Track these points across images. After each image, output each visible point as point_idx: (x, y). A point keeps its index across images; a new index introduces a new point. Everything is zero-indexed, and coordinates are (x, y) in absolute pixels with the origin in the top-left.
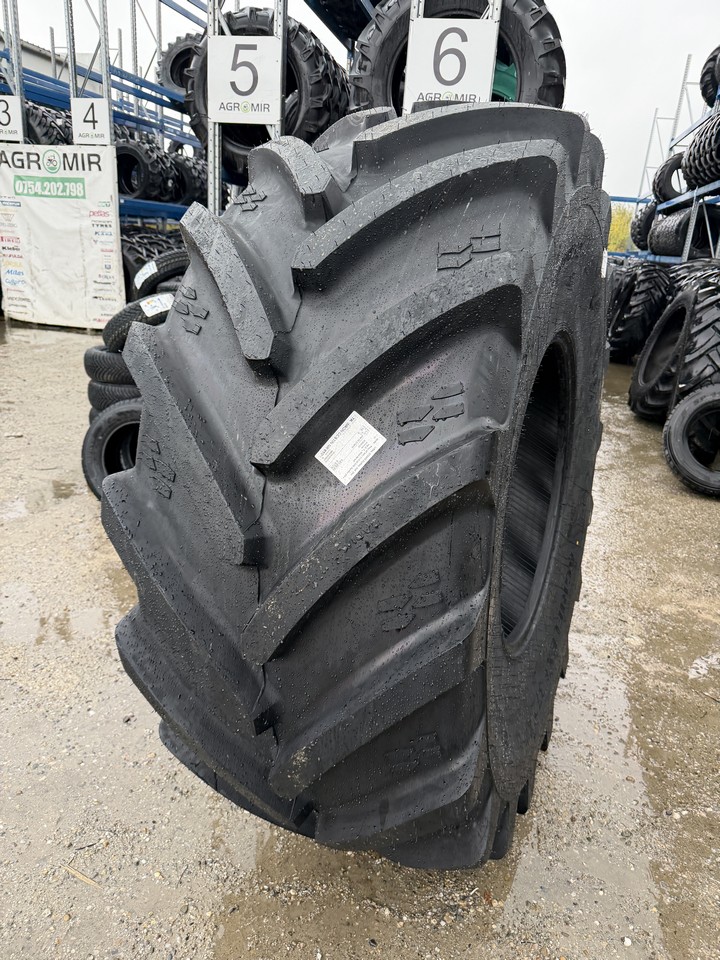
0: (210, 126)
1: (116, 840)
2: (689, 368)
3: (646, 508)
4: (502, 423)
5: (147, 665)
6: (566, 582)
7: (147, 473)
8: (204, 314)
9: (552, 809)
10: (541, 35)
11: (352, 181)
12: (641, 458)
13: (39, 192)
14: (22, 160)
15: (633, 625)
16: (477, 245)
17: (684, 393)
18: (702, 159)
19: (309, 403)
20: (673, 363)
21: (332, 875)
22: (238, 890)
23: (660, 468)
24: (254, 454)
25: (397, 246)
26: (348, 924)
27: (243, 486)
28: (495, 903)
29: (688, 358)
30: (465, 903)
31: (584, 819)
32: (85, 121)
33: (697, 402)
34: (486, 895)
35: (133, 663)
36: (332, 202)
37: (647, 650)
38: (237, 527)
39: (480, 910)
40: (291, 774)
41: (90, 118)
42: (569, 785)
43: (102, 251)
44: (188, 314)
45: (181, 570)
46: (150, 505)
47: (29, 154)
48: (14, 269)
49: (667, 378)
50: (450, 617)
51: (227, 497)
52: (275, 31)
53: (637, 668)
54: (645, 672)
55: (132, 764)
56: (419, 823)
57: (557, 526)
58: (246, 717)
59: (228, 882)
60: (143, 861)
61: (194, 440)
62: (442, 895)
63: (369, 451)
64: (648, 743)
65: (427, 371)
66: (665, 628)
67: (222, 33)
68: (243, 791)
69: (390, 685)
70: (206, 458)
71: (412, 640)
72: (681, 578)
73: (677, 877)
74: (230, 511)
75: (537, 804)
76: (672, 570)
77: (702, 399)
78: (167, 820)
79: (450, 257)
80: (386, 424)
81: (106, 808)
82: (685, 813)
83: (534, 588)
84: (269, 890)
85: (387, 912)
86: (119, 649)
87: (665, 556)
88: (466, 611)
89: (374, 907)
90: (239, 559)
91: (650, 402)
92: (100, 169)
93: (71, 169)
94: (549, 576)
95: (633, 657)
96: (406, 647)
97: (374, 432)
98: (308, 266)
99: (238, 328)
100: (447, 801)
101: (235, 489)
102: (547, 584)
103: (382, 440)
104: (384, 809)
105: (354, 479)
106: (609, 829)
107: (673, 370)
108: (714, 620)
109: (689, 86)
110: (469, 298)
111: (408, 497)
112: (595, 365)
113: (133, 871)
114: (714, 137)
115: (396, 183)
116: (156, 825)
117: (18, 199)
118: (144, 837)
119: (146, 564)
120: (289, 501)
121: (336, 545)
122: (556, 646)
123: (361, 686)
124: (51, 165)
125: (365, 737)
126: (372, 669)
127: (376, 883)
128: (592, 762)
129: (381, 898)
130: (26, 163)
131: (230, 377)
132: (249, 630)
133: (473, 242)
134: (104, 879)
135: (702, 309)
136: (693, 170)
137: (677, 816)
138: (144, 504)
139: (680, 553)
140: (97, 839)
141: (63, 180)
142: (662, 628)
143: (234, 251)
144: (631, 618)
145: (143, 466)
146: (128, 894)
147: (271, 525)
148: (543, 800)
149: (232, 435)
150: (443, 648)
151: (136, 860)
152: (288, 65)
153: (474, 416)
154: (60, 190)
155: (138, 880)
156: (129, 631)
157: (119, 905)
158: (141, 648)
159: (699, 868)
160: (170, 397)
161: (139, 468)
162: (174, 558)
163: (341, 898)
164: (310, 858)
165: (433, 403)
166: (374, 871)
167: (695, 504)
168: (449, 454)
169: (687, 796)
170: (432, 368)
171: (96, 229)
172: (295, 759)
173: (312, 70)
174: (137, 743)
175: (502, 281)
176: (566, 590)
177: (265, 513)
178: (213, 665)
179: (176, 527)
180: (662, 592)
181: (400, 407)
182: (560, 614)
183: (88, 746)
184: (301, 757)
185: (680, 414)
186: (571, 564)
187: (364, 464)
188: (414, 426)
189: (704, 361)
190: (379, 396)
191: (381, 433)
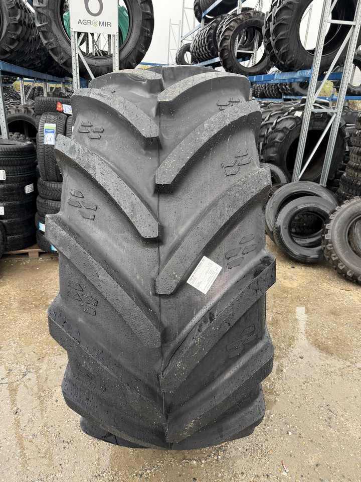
8: (95, 207)
11: (160, 123)
16: (239, 161)
18: (201, 49)
19: (187, 258)
24: (159, 290)
25: (202, 164)
36: (161, 140)
38: (156, 329)
40: (182, 433)
44: (81, 207)
45: (110, 353)
51: (146, 314)
61: (119, 286)
63: (214, 275)
65: (235, 230)
69: (240, 384)
70: (129, 295)
71: (243, 359)
74: (149, 321)
79: (229, 168)
80: (221, 260)
85: (195, 462)
88: (265, 339)
90: (160, 345)
96: (241, 363)
97: (215, 265)
98: (166, 183)
99: (133, 220)
101: (146, 307)
103: (220, 268)
105: (209, 290)
109: (186, 10)
111: (246, 298)
114: (206, 39)
115: (198, 131)
116: (62, 466)
118: (59, 475)
119: (93, 356)
120: (175, 307)
121: (213, 328)
126: (225, 377)
131: (125, 244)
133: (237, 159)
136: (197, 55)
138: (76, 320)
147: (166, 321)
149: (135, 277)
150: (263, 361)
156: (69, 386)
158: (80, 394)
160: (96, 262)
162: (104, 347)
163: (172, 465)
165: (241, 246)
170: (237, 228)
172: (186, 427)
179: (102, 330)
181: (225, 250)
184: (190, 425)
187: (213, 282)
188: (234, 258)
190: (215, 246)
191: (219, 264)
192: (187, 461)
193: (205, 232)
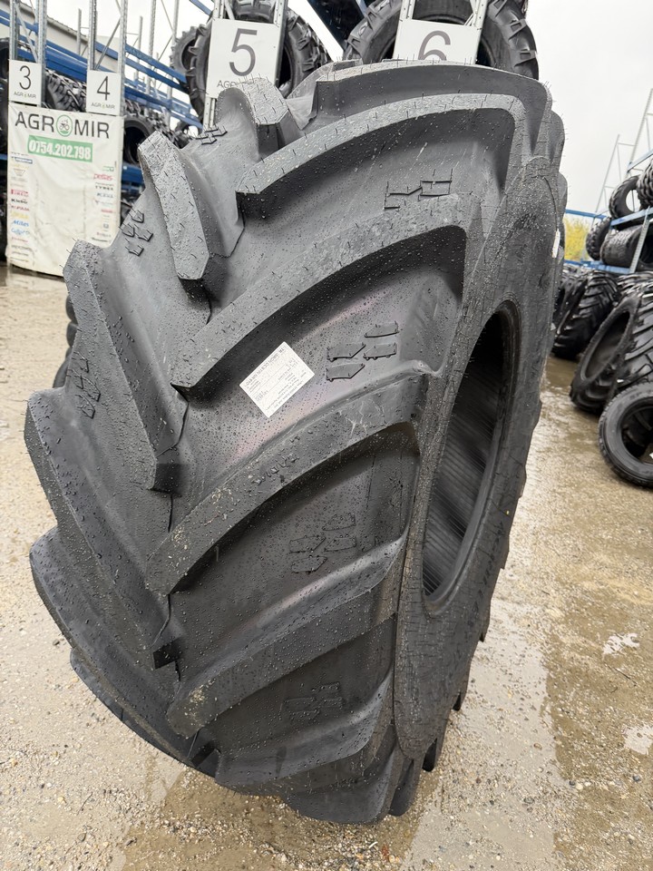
0: (207, 102)
1: (26, 761)
2: (629, 365)
3: (577, 490)
4: (435, 371)
5: (58, 587)
6: (493, 549)
7: (74, 390)
8: (148, 237)
9: (459, 768)
10: (519, 46)
11: (311, 120)
12: (577, 445)
13: (51, 152)
14: (37, 122)
15: (554, 597)
16: (427, 189)
17: (622, 388)
19: (237, 327)
20: (614, 361)
21: (235, 815)
22: (139, 822)
23: (594, 455)
24: (175, 375)
25: (347, 182)
26: (244, 867)
27: (164, 410)
28: (392, 859)
29: (628, 356)
30: (363, 856)
31: (489, 781)
32: (98, 92)
33: (633, 397)
34: (385, 850)
35: (44, 584)
36: (286, 136)
37: (566, 622)
38: (151, 450)
39: (377, 865)
40: (188, 712)
41: (103, 90)
42: (478, 747)
43: (103, 211)
44: (133, 236)
45: (96, 492)
46: (74, 423)
47: (44, 117)
48: (21, 220)
49: (607, 375)
50: (363, 563)
51: (145, 419)
52: (275, 19)
53: (554, 638)
54: (561, 643)
55: (54, 686)
56: (314, 774)
57: (489, 494)
58: (146, 649)
59: (129, 813)
60: (49, 785)
61: (118, 357)
62: (340, 846)
63: (295, 384)
64: (557, 712)
65: (363, 307)
66: (585, 602)
67: (226, 17)
68: (143, 724)
69: (293, 628)
70: (128, 377)
71: (322, 583)
72: (604, 558)
73: (574, 848)
74: (145, 432)
75: (445, 763)
76: (596, 550)
77: (638, 395)
78: (79, 746)
79: (399, 197)
81: (21, 728)
82: (588, 784)
83: (461, 551)
84: (169, 825)
85: (284, 858)
86: (32, 568)
87: (591, 536)
88: (379, 559)
89: (271, 852)
90: (150, 483)
91: (590, 395)
92: (108, 137)
93: (81, 134)
94: (477, 541)
95: (552, 628)
96: (314, 590)
97: (302, 365)
98: (252, 191)
99: (175, 247)
100: (343, 755)
101: (155, 413)
102: (474, 549)
103: (310, 374)
104: (281, 756)
105: (277, 412)
106: (513, 794)
107: (614, 367)
108: (632, 601)
109: (649, 117)
110: (412, 235)
111: (328, 433)
112: (539, 343)
113: (37, 793)
115: (350, 120)
116: (68, 749)
117: (30, 156)
118: (54, 760)
119: (61, 482)
120: (210, 429)
121: (250, 477)
122: (477, 610)
123: (265, 628)
124: (64, 129)
125: (263, 681)
126: (278, 611)
127: (276, 828)
128: (503, 726)
129: (280, 844)
130: (41, 125)
131: (164, 298)
132: (154, 559)
133: (424, 185)
134: (6, 799)
135: (645, 312)
136: (647, 191)
137: (580, 787)
138: (68, 422)
139: (604, 535)
140: (7, 757)
141: (74, 144)
142: (581, 603)
143: (182, 174)
144: (553, 591)
145: (72, 385)
146: (28, 817)
147: (189, 452)
148: (451, 759)
149: (159, 357)
150: (350, 595)
151: (42, 782)
152: (284, 50)
153: (407, 357)
154: (69, 152)
155: (40, 803)
156: (44, 551)
157: (17, 827)
158: (54, 569)
159: (597, 842)
160: (100, 311)
161: (68, 386)
162: (90, 478)
163: (240, 840)
164: (214, 796)
165: (366, 341)
166: (276, 816)
167: (623, 491)
168: (375, 392)
169: (592, 768)
170: (368, 305)
171: (99, 191)
172: (192, 696)
173: (306, 59)
174: (63, 666)
175: (447, 221)
176: (492, 557)
177: (184, 440)
178: (117, 591)
179: (96, 447)
180: (585, 569)
181: (332, 341)
182: (485, 580)
183: (14, 665)
184: (198, 696)
185: (616, 407)
186: (499, 533)
187: (289, 397)
188: (343, 363)
189: (643, 360)
190: (311, 329)
191: (310, 367)
192: (272, 849)
193: (285, 285)
